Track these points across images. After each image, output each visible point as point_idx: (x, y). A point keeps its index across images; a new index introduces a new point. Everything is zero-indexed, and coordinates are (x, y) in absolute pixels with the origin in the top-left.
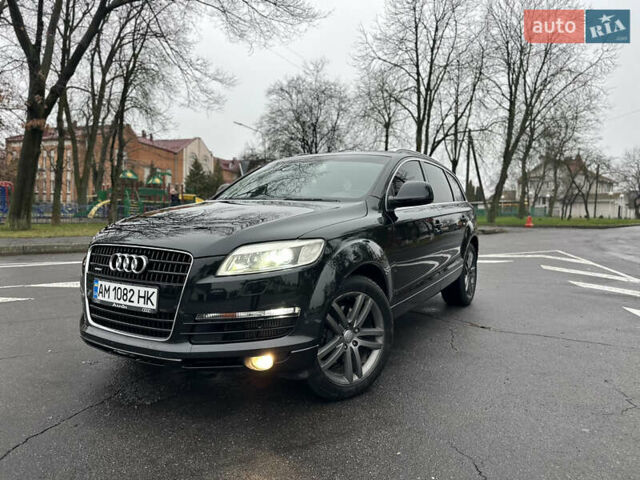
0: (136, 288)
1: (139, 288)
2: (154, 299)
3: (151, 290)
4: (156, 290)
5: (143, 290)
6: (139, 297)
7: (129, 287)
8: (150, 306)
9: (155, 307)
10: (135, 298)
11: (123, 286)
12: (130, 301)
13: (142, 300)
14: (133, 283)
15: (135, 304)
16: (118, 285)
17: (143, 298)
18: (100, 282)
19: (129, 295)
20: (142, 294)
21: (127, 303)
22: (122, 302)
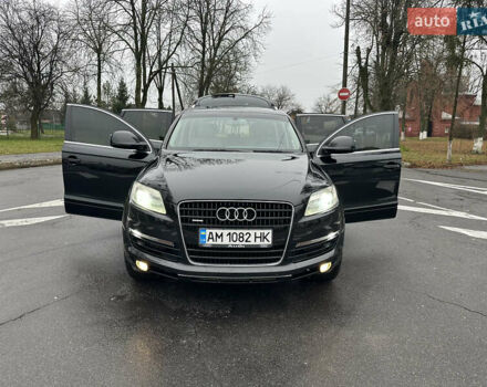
0: (252, 232)
1: (255, 231)
2: (270, 237)
3: (266, 232)
4: (270, 231)
5: (258, 232)
6: (256, 237)
7: (245, 232)
8: (266, 243)
9: (271, 243)
10: (252, 239)
11: (238, 232)
12: (246, 241)
13: (258, 240)
14: (249, 228)
15: (253, 243)
16: (232, 231)
17: (260, 238)
18: (208, 231)
19: (245, 237)
20: (258, 235)
21: (244, 243)
22: (238, 242)
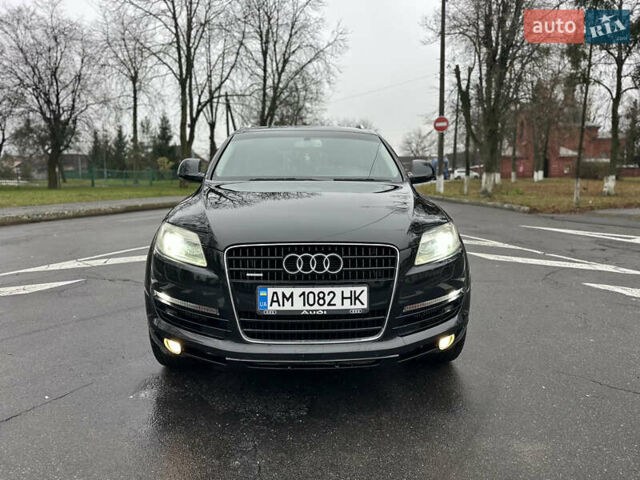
0: (338, 290)
1: (342, 289)
2: (364, 298)
3: (358, 289)
4: (365, 289)
5: (347, 291)
6: (343, 298)
7: (326, 290)
8: (358, 305)
9: (365, 306)
10: (337, 300)
11: (316, 290)
12: (329, 304)
13: (347, 302)
14: (332, 285)
15: (339, 307)
16: (307, 290)
17: (347, 299)
18: (271, 290)
19: (328, 299)
20: (347, 294)
21: (326, 307)
22: (316, 307)
